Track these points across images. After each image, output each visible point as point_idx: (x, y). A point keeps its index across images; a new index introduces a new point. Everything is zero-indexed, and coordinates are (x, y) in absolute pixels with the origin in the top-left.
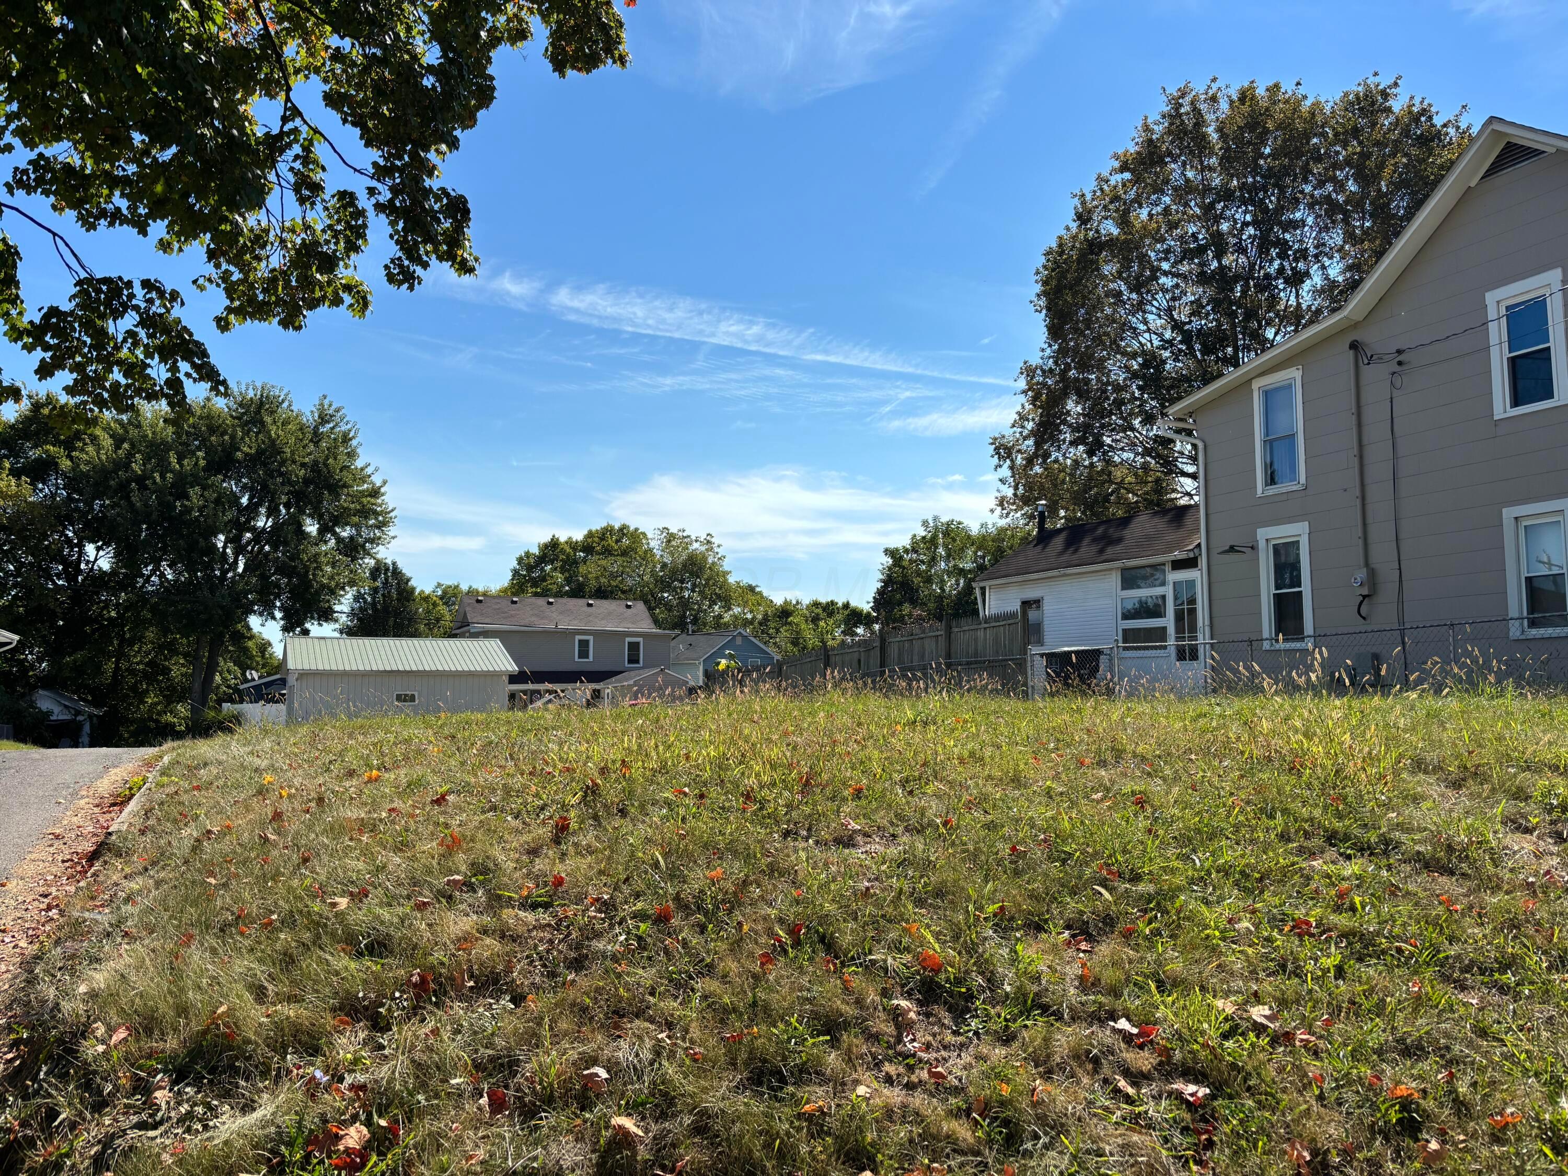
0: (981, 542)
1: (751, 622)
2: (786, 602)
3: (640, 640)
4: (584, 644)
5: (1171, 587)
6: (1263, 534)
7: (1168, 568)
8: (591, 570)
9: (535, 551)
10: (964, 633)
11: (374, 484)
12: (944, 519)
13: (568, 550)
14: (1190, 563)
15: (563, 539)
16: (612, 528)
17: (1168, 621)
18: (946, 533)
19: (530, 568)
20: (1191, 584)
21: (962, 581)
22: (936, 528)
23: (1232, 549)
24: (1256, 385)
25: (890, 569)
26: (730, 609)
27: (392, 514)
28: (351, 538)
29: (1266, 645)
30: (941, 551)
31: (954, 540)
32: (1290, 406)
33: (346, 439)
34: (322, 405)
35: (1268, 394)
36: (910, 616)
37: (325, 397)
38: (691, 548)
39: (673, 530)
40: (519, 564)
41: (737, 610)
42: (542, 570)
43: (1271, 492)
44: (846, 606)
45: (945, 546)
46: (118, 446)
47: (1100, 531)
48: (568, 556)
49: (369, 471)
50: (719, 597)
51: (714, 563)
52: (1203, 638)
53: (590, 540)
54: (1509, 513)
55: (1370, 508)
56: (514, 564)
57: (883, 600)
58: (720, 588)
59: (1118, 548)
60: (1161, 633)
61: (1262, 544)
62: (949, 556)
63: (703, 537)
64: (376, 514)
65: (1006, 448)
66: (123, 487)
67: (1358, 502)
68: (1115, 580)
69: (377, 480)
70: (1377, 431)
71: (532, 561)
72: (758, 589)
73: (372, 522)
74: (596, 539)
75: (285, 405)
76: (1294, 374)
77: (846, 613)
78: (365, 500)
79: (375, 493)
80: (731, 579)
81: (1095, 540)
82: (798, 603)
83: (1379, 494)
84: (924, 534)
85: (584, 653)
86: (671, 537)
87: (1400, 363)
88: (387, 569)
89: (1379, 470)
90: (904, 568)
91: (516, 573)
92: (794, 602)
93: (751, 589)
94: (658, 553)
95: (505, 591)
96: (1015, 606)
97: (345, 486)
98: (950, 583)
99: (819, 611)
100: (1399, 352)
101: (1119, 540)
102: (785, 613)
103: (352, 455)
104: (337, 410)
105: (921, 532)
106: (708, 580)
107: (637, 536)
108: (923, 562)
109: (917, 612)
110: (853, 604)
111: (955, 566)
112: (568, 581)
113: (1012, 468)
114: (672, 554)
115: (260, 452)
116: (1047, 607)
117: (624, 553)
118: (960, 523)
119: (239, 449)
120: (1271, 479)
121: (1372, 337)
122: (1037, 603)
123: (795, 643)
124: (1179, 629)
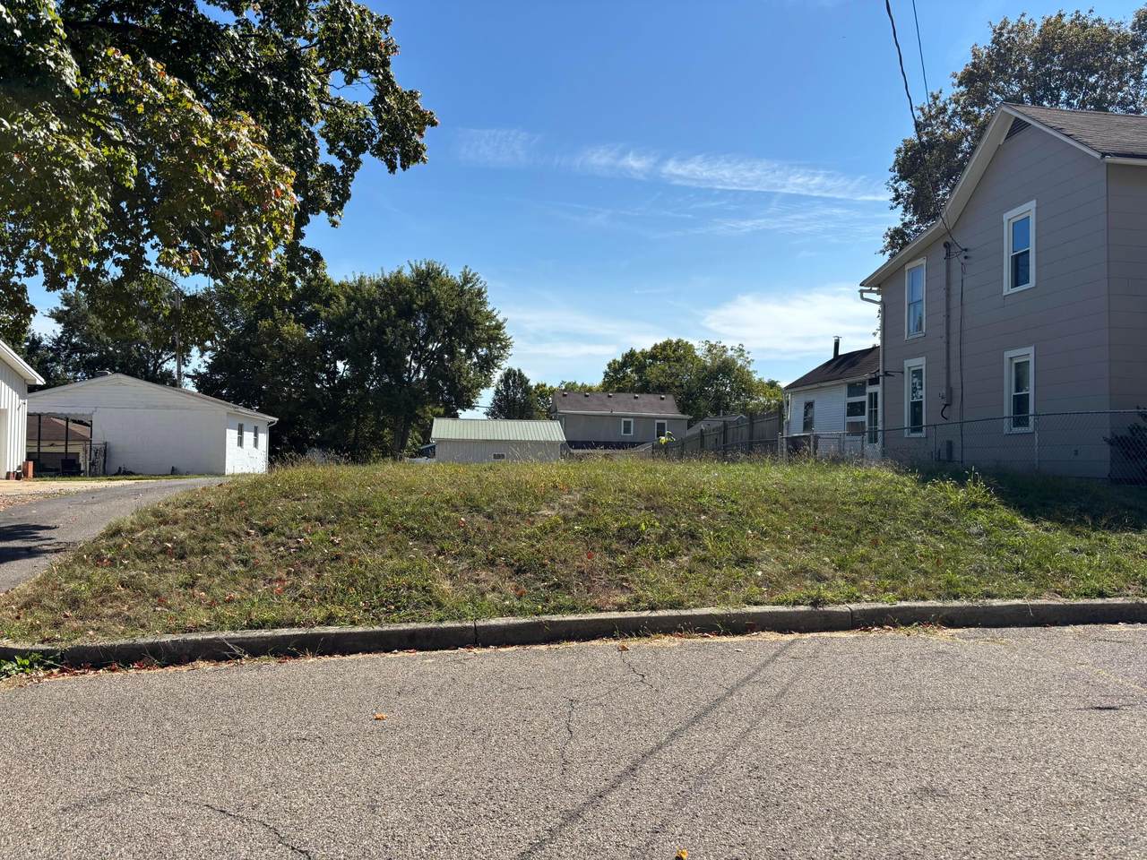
3: (665, 421)
4: (627, 424)
5: (868, 396)
6: (907, 364)
7: (867, 383)
8: (654, 371)
9: (619, 359)
11: (498, 321)
13: (641, 358)
14: (876, 381)
15: (638, 351)
16: (671, 341)
17: (866, 418)
19: (616, 371)
20: (876, 394)
24: (907, 267)
27: (511, 340)
28: (486, 355)
29: (906, 434)
32: (921, 282)
33: (480, 293)
34: (465, 272)
35: (912, 274)
37: (466, 267)
38: (726, 355)
39: (716, 342)
40: (609, 368)
42: (624, 372)
43: (910, 338)
46: (348, 304)
48: (641, 362)
49: (495, 313)
50: (745, 390)
51: (743, 366)
52: (880, 427)
53: (655, 351)
54: (1007, 355)
55: (951, 349)
56: (606, 368)
60: (862, 426)
61: (906, 370)
63: (736, 346)
64: (501, 340)
66: (351, 328)
67: (946, 345)
68: (845, 389)
69: (500, 318)
70: (955, 301)
71: (618, 366)
73: (498, 346)
74: (660, 350)
75: (444, 272)
76: (923, 262)
78: (491, 332)
79: (499, 327)
80: (756, 377)
81: (849, 363)
83: (955, 339)
85: (627, 430)
86: (712, 348)
87: (966, 257)
88: (515, 375)
89: (955, 326)
91: (606, 374)
94: (701, 358)
95: (600, 386)
97: (478, 324)
100: (966, 250)
101: (856, 364)
103: (483, 303)
104: (474, 275)
106: (736, 378)
107: (689, 348)
114: (712, 359)
115: (428, 304)
116: (816, 407)
117: (678, 360)
119: (415, 303)
121: (956, 238)
122: (811, 406)
124: (871, 423)
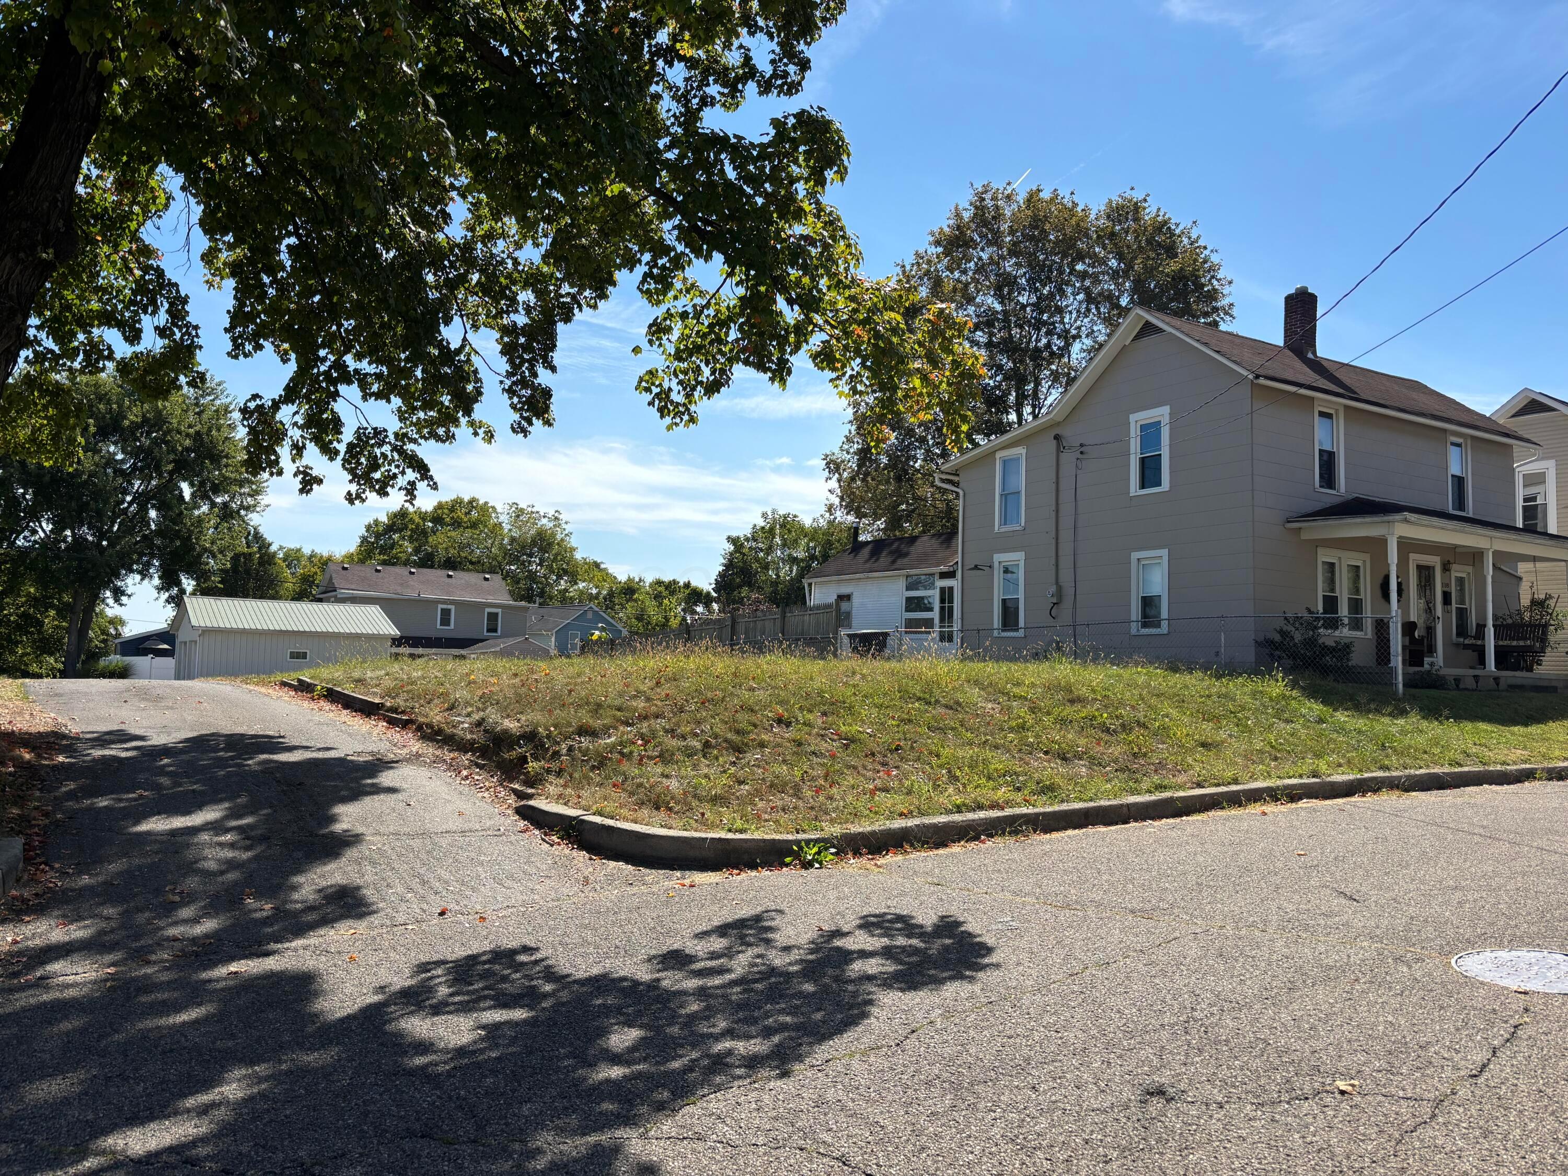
0: (813, 534)
1: (597, 597)
2: (629, 579)
3: (499, 611)
4: (446, 613)
5: (938, 591)
6: (997, 558)
7: (937, 577)
8: (441, 541)
9: (384, 519)
10: (795, 616)
12: (782, 512)
13: (417, 519)
14: (951, 575)
15: (412, 511)
16: (462, 500)
17: (935, 615)
18: (783, 526)
19: (378, 536)
20: (951, 589)
21: (795, 568)
22: (774, 520)
23: (976, 567)
24: (999, 455)
25: (731, 554)
26: (576, 583)
28: (226, 504)
29: (996, 633)
30: (778, 540)
31: (790, 531)
32: (1018, 472)
33: (227, 412)
35: (1005, 462)
36: (749, 598)
38: (540, 524)
39: (522, 505)
40: (367, 531)
41: (581, 585)
42: (391, 538)
43: (1002, 530)
44: (687, 585)
45: (782, 536)
47: (895, 545)
48: (418, 525)
50: (566, 572)
51: (562, 540)
52: (956, 627)
53: (440, 512)
54: (1135, 555)
55: (1060, 546)
56: (363, 531)
57: (725, 583)
58: (568, 564)
59: (905, 561)
60: (929, 623)
61: (996, 565)
62: (784, 545)
63: (551, 513)
64: (251, 483)
65: (835, 462)
67: (1054, 541)
68: (901, 584)
70: (1067, 496)
71: (381, 529)
72: (602, 566)
73: (246, 490)
74: (446, 511)
76: (1021, 451)
77: (687, 592)
80: (578, 556)
81: (891, 553)
82: (640, 580)
83: (1066, 535)
84: (763, 524)
85: (445, 621)
86: (519, 512)
87: (1082, 453)
89: (1066, 522)
90: (744, 555)
91: (364, 540)
92: (637, 579)
93: (597, 565)
94: (506, 527)
95: (350, 557)
96: (832, 599)
98: (784, 570)
99: (662, 589)
100: (1082, 445)
101: (906, 555)
102: (630, 590)
103: (232, 427)
105: (761, 523)
106: (556, 555)
107: (485, 510)
108: (761, 550)
109: (754, 596)
110: (694, 584)
111: (789, 555)
112: (417, 551)
113: (839, 481)
114: (520, 528)
116: (856, 600)
117: (474, 525)
118: (795, 516)
119: (125, 418)
120: (1005, 521)
121: (1066, 432)
122: (848, 597)
123: (639, 618)
124: (942, 620)
